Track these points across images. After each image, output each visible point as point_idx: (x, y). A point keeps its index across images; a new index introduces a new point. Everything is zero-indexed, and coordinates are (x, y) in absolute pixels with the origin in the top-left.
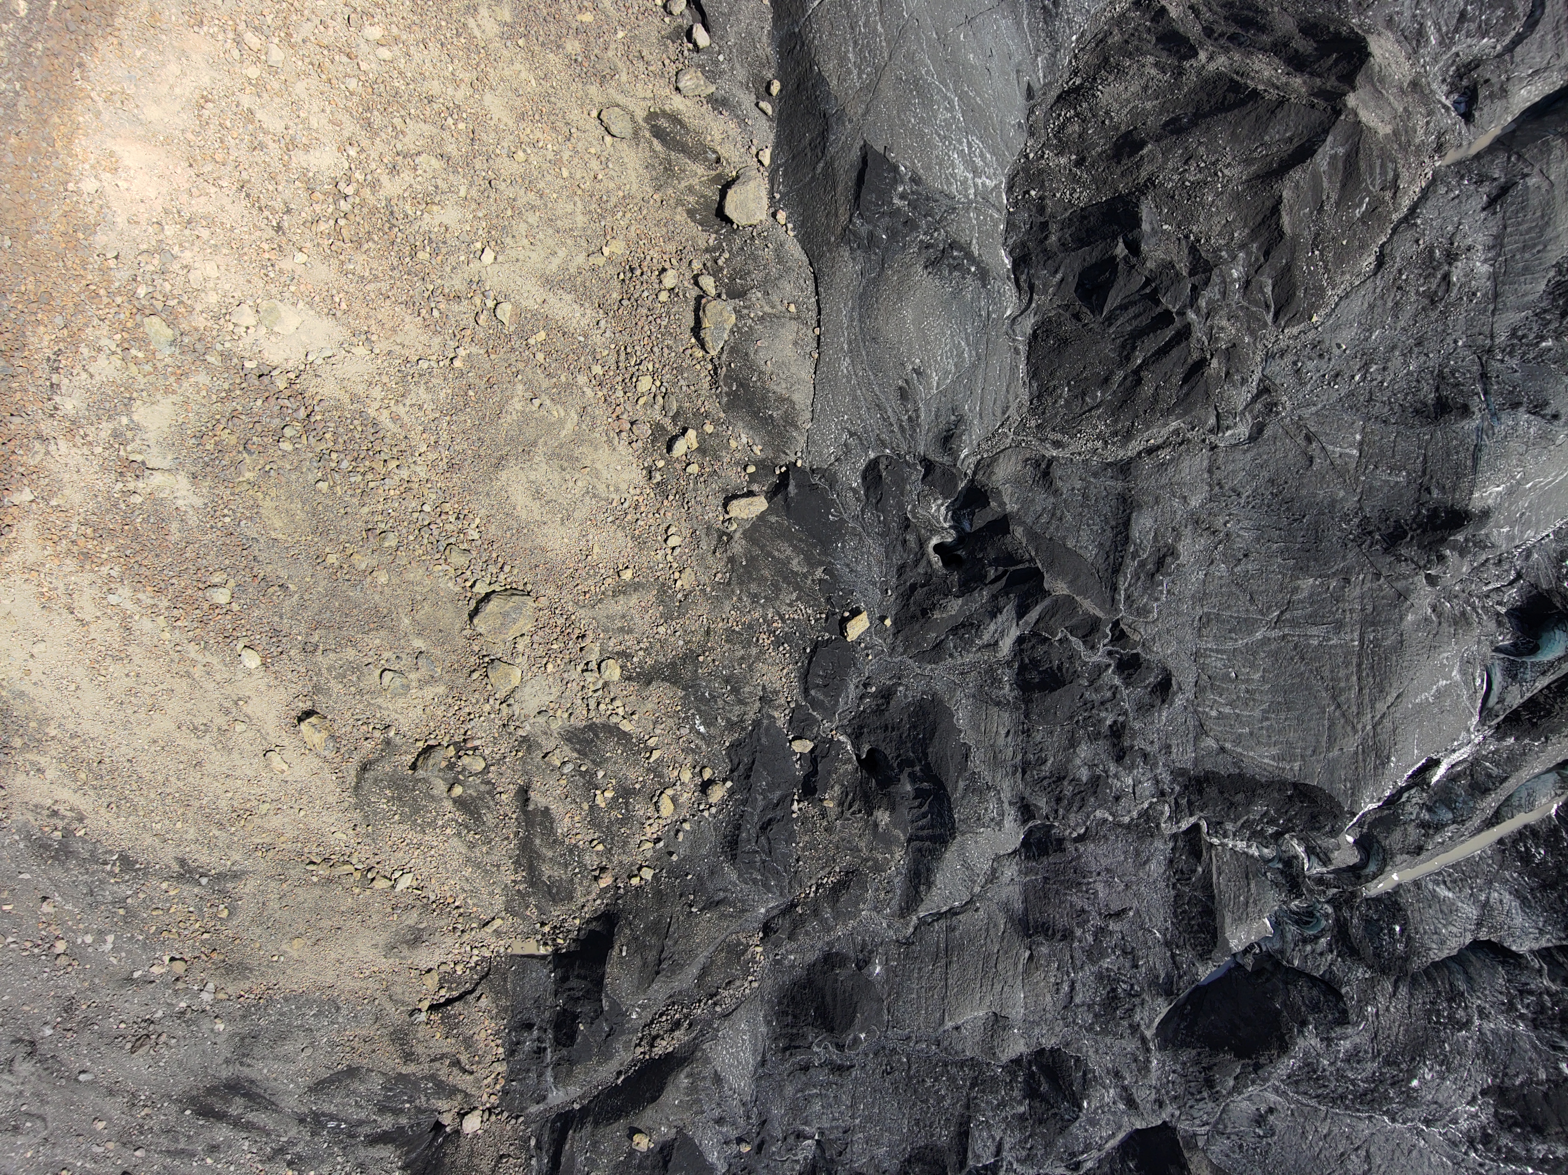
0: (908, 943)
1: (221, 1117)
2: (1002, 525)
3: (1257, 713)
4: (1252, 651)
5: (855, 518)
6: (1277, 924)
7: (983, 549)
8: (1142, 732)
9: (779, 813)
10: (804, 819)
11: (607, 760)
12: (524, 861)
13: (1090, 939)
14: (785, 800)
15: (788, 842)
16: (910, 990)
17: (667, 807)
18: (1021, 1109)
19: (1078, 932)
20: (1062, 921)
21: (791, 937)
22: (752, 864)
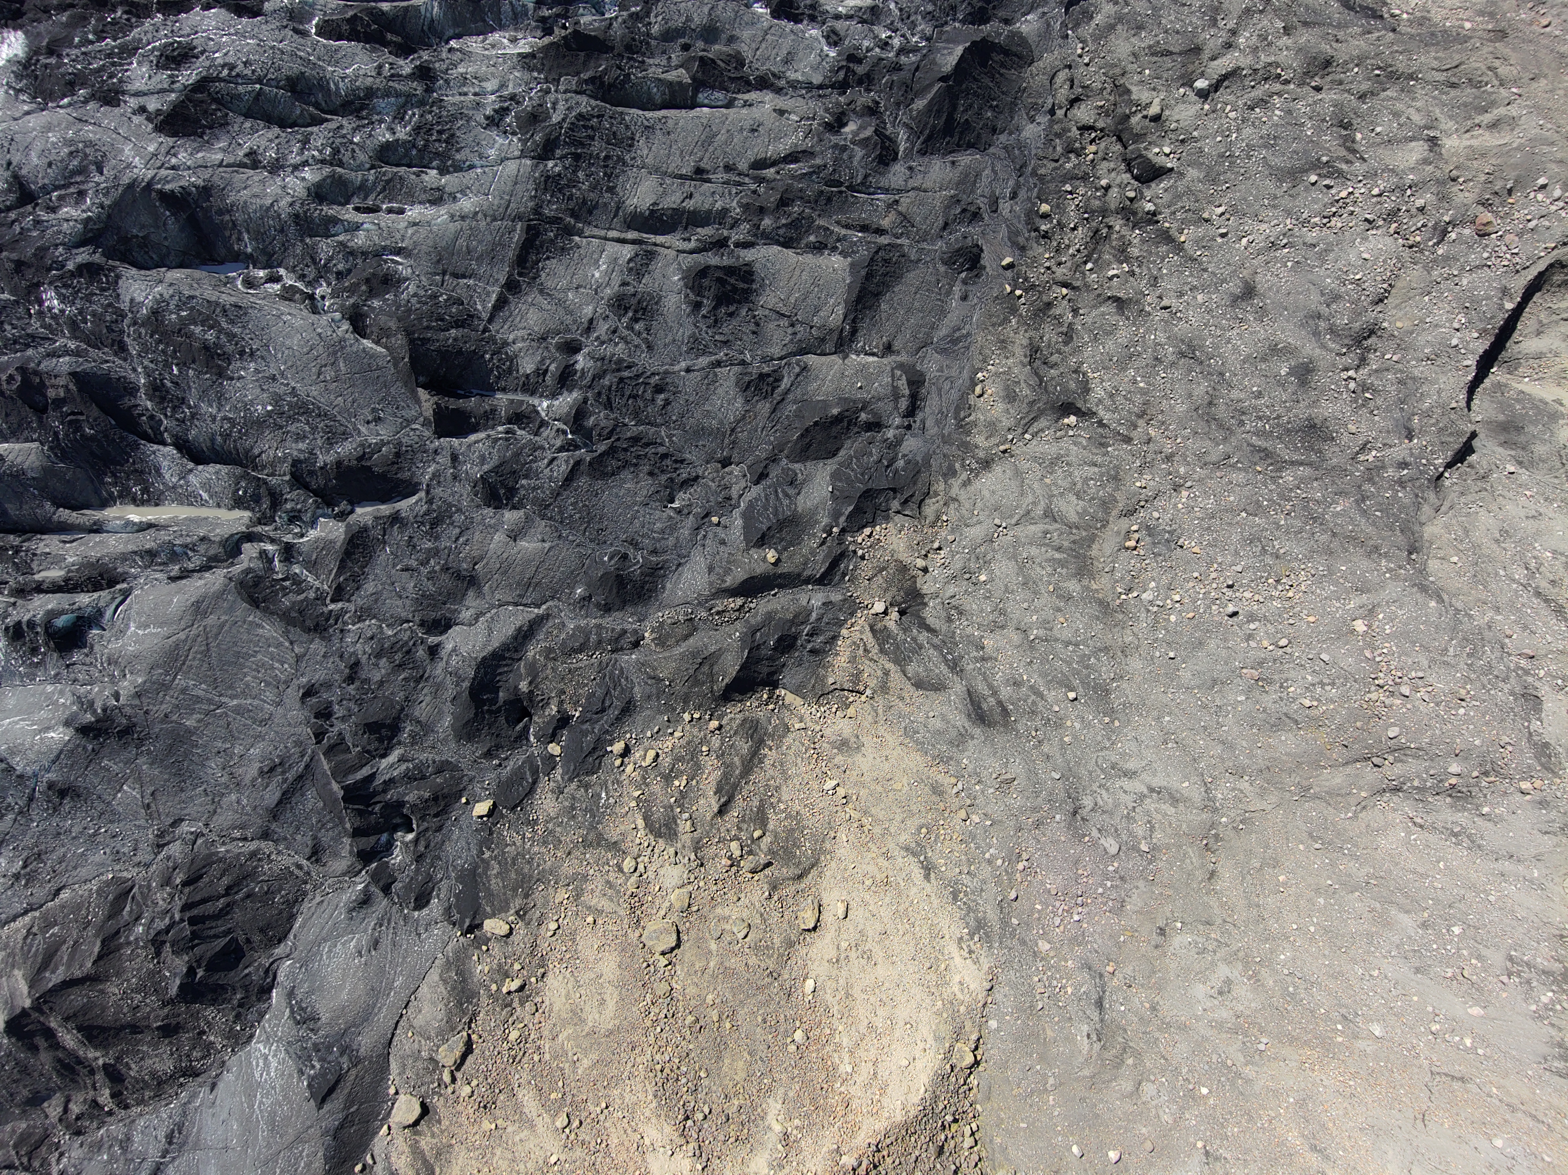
0: (553, 598)
1: (1000, 703)
2: (357, 833)
3: (259, 656)
4: (244, 694)
5: (448, 878)
6: (313, 523)
7: (378, 823)
8: (338, 671)
9: (589, 715)
10: (576, 704)
11: (664, 807)
12: (756, 761)
13: (432, 562)
14: (582, 720)
15: (594, 694)
16: (563, 573)
17: (651, 754)
18: (524, 482)
19: (437, 568)
20: (445, 577)
21: (624, 632)
22: (623, 691)
